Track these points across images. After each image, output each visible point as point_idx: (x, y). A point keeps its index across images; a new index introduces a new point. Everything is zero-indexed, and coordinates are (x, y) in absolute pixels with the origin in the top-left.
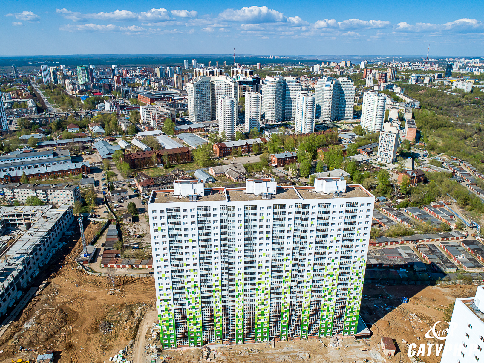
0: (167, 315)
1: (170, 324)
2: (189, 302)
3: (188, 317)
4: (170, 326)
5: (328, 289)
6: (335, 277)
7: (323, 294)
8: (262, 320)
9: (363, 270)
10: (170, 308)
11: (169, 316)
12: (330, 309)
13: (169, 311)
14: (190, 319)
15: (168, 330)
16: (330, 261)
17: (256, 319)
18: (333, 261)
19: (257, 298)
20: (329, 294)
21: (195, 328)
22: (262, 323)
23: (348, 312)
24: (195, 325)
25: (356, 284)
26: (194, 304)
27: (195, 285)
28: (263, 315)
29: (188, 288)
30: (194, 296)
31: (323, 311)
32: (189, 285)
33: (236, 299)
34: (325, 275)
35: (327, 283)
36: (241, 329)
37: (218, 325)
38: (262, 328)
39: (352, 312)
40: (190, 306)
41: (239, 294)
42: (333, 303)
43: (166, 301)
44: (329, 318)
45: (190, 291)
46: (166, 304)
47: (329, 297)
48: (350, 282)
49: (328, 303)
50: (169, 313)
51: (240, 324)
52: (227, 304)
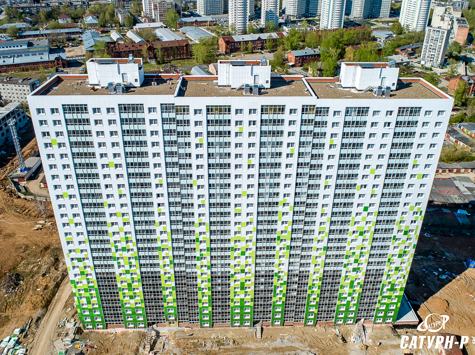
0: (85, 282)
1: (91, 294)
2: (119, 263)
3: (119, 285)
4: (92, 297)
5: (354, 253)
6: (368, 236)
7: (345, 261)
8: (242, 296)
9: (417, 227)
10: (88, 271)
11: (89, 283)
12: (355, 284)
13: (87, 275)
14: (123, 289)
15: (89, 302)
16: (361, 209)
17: (232, 294)
18: (366, 209)
19: (232, 262)
20: (356, 261)
21: (133, 301)
22: (242, 300)
23: (385, 290)
24: (131, 297)
25: (402, 247)
26: (127, 267)
27: (127, 238)
28: (243, 287)
29: (115, 242)
30: (126, 254)
31: (343, 287)
32: (117, 237)
33: (198, 263)
34: (351, 231)
35: (354, 244)
36: (207, 307)
37: (170, 298)
38: (242, 307)
39: (392, 289)
40: (122, 270)
41: (201, 255)
42: (361, 276)
43: (79, 260)
44: (353, 298)
45: (119, 248)
46: (81, 264)
47: (355, 265)
48: (393, 244)
49: (352, 275)
50: (88, 279)
51: (206, 299)
52: (183, 269)
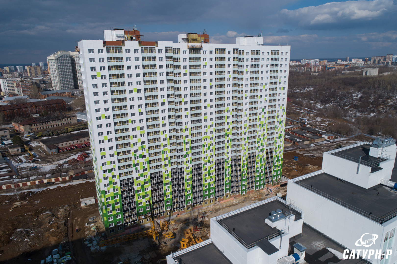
0: (111, 190)
2: (136, 169)
3: (136, 188)
4: (116, 204)
5: (260, 139)
6: (265, 127)
7: (257, 145)
8: (209, 181)
9: (284, 119)
10: (115, 180)
12: (262, 160)
13: (114, 184)
14: (138, 191)
15: (114, 209)
16: (261, 110)
17: (203, 180)
19: (203, 155)
20: (262, 144)
21: (145, 200)
23: (275, 162)
24: (144, 197)
25: (279, 133)
26: (141, 171)
27: (142, 147)
28: (209, 174)
30: (141, 160)
31: (257, 163)
32: (136, 148)
33: (185, 160)
34: (258, 125)
35: (260, 134)
36: (190, 194)
37: (168, 193)
38: (209, 190)
39: (278, 161)
40: (138, 175)
41: (187, 153)
42: (264, 154)
43: (110, 171)
44: (262, 170)
45: (138, 155)
46: (109, 175)
47: (261, 147)
48: (276, 131)
49: (261, 153)
50: (114, 187)
51: (189, 188)
52: (176, 166)
